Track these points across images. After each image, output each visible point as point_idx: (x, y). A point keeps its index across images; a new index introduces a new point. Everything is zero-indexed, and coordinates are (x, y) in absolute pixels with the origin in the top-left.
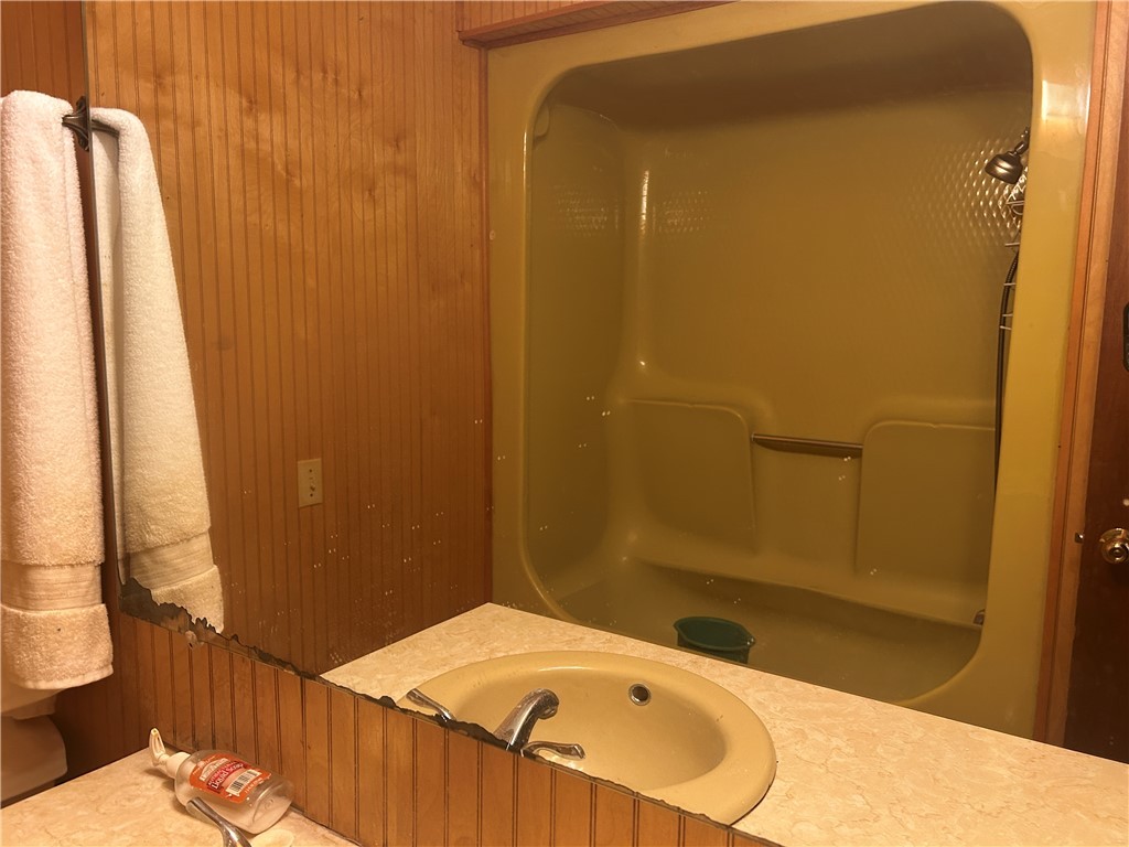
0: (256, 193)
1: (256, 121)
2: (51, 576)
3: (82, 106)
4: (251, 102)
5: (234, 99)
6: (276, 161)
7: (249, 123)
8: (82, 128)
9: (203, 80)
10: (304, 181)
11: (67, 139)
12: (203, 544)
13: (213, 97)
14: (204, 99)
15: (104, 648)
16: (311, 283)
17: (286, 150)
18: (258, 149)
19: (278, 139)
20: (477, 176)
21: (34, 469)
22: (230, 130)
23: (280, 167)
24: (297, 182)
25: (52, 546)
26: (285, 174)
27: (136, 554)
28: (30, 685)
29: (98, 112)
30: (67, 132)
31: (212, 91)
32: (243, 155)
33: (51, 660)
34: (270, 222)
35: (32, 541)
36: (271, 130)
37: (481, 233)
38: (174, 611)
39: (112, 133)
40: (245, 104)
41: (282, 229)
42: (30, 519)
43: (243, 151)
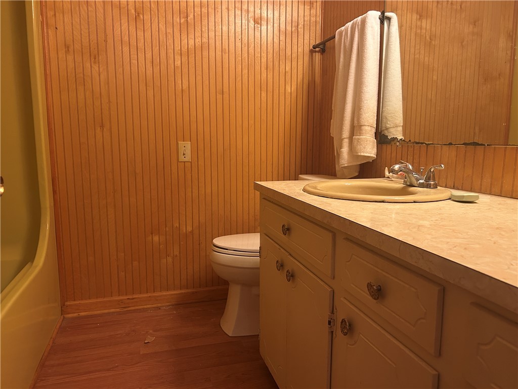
0: (419, 47)
1: (422, 22)
2: (367, 128)
3: (383, 13)
4: (420, 16)
5: (415, 16)
6: (427, 36)
7: (419, 23)
8: (383, 19)
9: (406, 11)
10: (436, 42)
11: (379, 21)
12: (400, 129)
13: (408, 16)
14: (405, 17)
15: (375, 150)
16: (435, 78)
17: (431, 31)
18: (421, 32)
19: (428, 27)
20: (511, 33)
21: (365, 102)
22: (413, 27)
23: (428, 38)
24: (433, 43)
25: (368, 121)
26: (429, 39)
27: (384, 130)
28: (359, 154)
29: (387, 14)
30: (379, 20)
31: (408, 14)
32: (416, 35)
33: (364, 148)
34: (423, 57)
35: (363, 119)
36: (426, 24)
37: (511, 57)
38: (394, 139)
39: (389, 19)
40: (418, 17)
41: (426, 59)
42: (363, 114)
43: (416, 33)
